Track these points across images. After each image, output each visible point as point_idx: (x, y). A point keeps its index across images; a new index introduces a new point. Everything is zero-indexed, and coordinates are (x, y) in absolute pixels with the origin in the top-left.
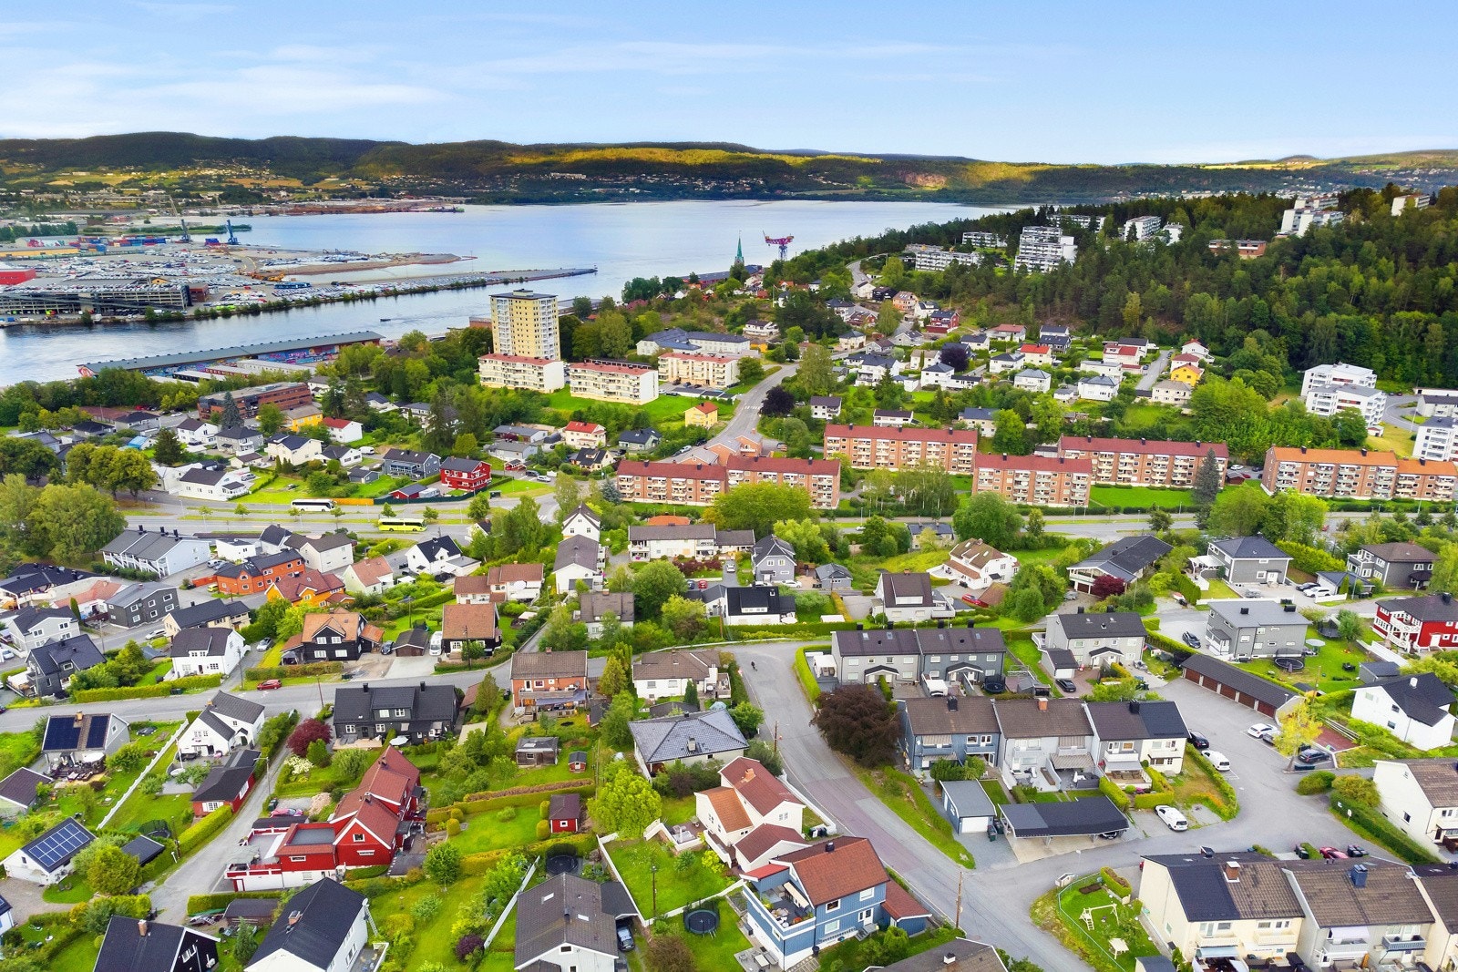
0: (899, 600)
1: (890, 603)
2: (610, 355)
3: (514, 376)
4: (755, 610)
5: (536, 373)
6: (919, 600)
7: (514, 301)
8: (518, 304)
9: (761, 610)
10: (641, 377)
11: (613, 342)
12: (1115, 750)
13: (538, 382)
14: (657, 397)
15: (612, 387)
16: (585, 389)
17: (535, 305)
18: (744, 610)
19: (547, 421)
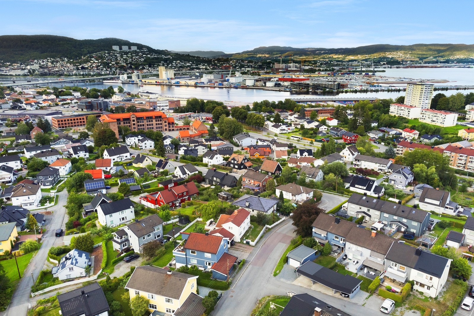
0: (427, 200)
1: (422, 200)
2: (451, 109)
3: (400, 112)
4: (360, 187)
5: (408, 111)
6: (438, 203)
7: (415, 85)
8: (416, 87)
9: (363, 187)
10: (447, 115)
11: (454, 104)
12: (396, 268)
13: (407, 114)
14: (455, 125)
15: (434, 119)
16: (424, 119)
17: (422, 87)
18: (356, 186)
19: (401, 128)
